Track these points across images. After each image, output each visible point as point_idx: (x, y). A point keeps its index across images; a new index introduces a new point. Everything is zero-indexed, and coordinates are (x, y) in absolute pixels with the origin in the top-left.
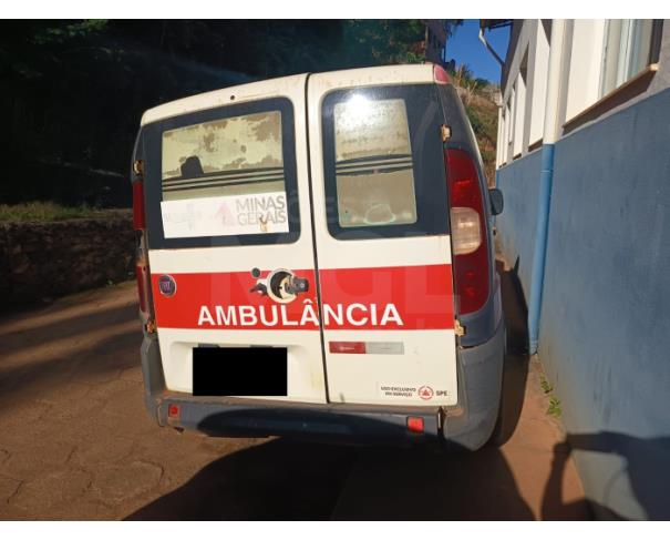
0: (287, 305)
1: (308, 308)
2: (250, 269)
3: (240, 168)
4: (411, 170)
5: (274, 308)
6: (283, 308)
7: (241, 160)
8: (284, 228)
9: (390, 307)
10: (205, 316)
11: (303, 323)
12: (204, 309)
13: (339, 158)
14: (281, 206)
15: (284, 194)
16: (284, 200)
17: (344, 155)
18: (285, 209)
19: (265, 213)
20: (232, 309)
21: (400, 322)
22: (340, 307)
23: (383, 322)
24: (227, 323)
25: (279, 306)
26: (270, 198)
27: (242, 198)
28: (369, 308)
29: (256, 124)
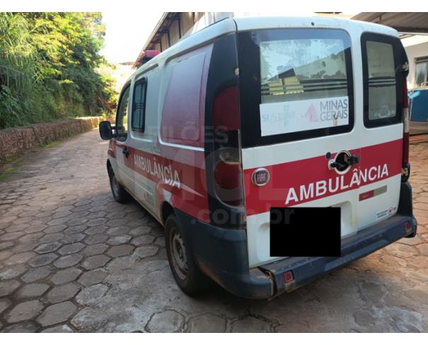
0: (345, 175)
1: (355, 174)
2: (325, 154)
3: (322, 78)
5: (337, 178)
6: (342, 177)
7: (323, 72)
8: (345, 122)
9: (385, 166)
10: (292, 196)
11: (351, 185)
12: (292, 190)
13: (370, 77)
14: (345, 106)
15: (347, 98)
16: (347, 102)
17: (372, 74)
18: (348, 109)
19: (337, 111)
20: (311, 185)
21: (387, 174)
22: (366, 170)
23: (382, 176)
24: (307, 197)
25: (340, 176)
26: (340, 101)
27: (324, 100)
28: (378, 168)
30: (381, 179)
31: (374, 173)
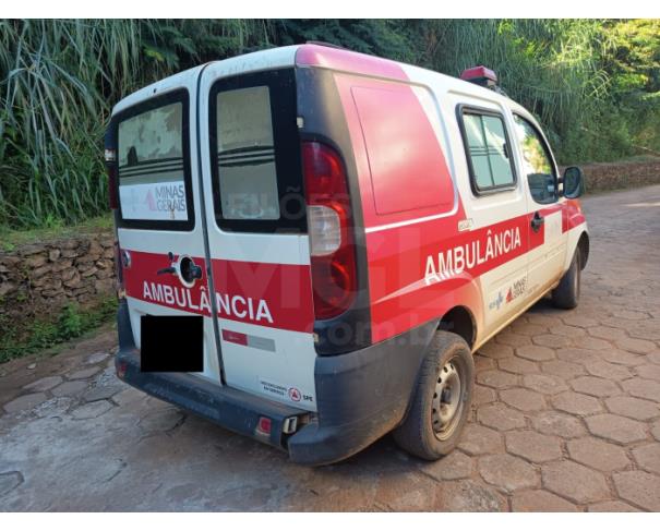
0: (191, 289)
1: (204, 295)
2: (167, 253)
3: (157, 158)
4: (273, 164)
5: (183, 290)
6: (188, 292)
7: (158, 150)
8: (183, 216)
9: (263, 303)
10: (147, 290)
11: (201, 308)
12: (146, 284)
13: (220, 150)
14: (181, 194)
15: (182, 183)
16: (183, 189)
17: (224, 146)
18: (184, 198)
19: (172, 201)
20: (160, 287)
21: (271, 320)
22: (227, 296)
23: (258, 318)
24: (158, 299)
25: (186, 288)
26: (175, 187)
27: (159, 185)
28: (247, 301)
29: (167, 115)
30: (254, 322)
31: (241, 307)
